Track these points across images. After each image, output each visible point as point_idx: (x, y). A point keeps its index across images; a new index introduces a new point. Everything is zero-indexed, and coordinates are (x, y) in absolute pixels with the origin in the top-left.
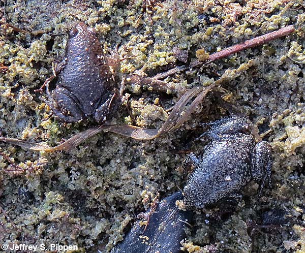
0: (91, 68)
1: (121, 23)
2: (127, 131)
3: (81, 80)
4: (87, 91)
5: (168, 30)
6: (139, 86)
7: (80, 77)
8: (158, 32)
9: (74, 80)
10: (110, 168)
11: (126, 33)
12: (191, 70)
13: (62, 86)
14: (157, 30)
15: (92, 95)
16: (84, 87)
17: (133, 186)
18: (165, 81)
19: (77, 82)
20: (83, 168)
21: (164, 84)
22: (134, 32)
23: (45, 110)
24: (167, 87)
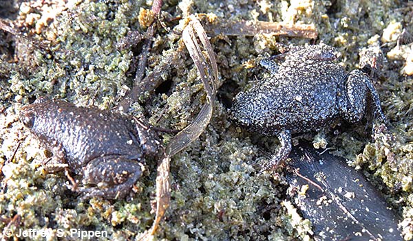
0: (86, 117)
1: (48, 85)
2: (182, 140)
3: (94, 133)
4: (112, 138)
5: (91, 43)
6: (137, 103)
7: (89, 133)
8: (85, 54)
9: (89, 142)
10: (214, 190)
11: (63, 90)
12: (154, 39)
13: (86, 163)
14: (83, 53)
15: (120, 135)
16: (104, 136)
17: (251, 178)
18: (149, 73)
19: (95, 140)
20: (196, 214)
21: (152, 76)
22: (68, 81)
23: (98, 211)
24: (157, 74)
